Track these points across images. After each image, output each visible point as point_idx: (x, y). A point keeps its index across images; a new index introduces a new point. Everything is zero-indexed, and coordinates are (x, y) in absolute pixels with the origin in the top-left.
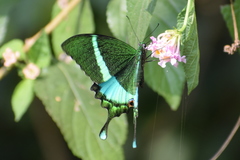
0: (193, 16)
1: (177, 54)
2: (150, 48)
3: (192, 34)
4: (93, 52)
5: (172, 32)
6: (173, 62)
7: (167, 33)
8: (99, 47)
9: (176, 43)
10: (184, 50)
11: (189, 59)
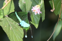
0: (43, 1)
1: (39, 11)
2: (32, 10)
3: (43, 6)
4: (16, 16)
5: (38, 5)
6: (39, 13)
7: (37, 6)
8: (17, 14)
9: (39, 8)
10: (41, 10)
11: (42, 12)
